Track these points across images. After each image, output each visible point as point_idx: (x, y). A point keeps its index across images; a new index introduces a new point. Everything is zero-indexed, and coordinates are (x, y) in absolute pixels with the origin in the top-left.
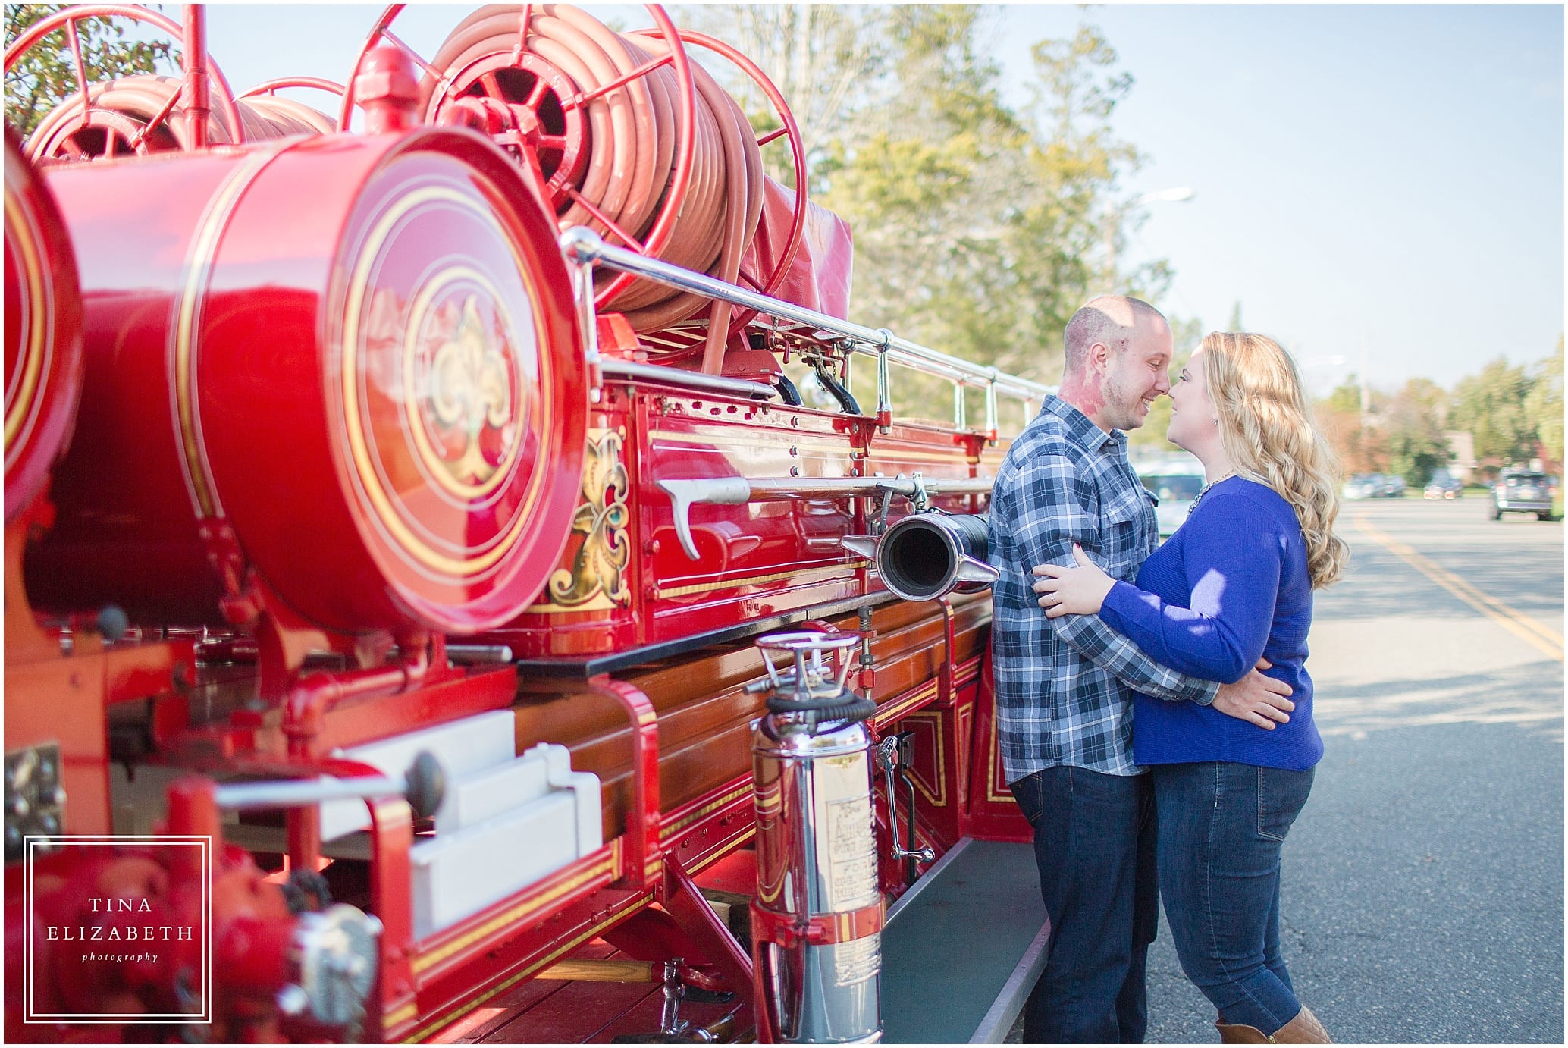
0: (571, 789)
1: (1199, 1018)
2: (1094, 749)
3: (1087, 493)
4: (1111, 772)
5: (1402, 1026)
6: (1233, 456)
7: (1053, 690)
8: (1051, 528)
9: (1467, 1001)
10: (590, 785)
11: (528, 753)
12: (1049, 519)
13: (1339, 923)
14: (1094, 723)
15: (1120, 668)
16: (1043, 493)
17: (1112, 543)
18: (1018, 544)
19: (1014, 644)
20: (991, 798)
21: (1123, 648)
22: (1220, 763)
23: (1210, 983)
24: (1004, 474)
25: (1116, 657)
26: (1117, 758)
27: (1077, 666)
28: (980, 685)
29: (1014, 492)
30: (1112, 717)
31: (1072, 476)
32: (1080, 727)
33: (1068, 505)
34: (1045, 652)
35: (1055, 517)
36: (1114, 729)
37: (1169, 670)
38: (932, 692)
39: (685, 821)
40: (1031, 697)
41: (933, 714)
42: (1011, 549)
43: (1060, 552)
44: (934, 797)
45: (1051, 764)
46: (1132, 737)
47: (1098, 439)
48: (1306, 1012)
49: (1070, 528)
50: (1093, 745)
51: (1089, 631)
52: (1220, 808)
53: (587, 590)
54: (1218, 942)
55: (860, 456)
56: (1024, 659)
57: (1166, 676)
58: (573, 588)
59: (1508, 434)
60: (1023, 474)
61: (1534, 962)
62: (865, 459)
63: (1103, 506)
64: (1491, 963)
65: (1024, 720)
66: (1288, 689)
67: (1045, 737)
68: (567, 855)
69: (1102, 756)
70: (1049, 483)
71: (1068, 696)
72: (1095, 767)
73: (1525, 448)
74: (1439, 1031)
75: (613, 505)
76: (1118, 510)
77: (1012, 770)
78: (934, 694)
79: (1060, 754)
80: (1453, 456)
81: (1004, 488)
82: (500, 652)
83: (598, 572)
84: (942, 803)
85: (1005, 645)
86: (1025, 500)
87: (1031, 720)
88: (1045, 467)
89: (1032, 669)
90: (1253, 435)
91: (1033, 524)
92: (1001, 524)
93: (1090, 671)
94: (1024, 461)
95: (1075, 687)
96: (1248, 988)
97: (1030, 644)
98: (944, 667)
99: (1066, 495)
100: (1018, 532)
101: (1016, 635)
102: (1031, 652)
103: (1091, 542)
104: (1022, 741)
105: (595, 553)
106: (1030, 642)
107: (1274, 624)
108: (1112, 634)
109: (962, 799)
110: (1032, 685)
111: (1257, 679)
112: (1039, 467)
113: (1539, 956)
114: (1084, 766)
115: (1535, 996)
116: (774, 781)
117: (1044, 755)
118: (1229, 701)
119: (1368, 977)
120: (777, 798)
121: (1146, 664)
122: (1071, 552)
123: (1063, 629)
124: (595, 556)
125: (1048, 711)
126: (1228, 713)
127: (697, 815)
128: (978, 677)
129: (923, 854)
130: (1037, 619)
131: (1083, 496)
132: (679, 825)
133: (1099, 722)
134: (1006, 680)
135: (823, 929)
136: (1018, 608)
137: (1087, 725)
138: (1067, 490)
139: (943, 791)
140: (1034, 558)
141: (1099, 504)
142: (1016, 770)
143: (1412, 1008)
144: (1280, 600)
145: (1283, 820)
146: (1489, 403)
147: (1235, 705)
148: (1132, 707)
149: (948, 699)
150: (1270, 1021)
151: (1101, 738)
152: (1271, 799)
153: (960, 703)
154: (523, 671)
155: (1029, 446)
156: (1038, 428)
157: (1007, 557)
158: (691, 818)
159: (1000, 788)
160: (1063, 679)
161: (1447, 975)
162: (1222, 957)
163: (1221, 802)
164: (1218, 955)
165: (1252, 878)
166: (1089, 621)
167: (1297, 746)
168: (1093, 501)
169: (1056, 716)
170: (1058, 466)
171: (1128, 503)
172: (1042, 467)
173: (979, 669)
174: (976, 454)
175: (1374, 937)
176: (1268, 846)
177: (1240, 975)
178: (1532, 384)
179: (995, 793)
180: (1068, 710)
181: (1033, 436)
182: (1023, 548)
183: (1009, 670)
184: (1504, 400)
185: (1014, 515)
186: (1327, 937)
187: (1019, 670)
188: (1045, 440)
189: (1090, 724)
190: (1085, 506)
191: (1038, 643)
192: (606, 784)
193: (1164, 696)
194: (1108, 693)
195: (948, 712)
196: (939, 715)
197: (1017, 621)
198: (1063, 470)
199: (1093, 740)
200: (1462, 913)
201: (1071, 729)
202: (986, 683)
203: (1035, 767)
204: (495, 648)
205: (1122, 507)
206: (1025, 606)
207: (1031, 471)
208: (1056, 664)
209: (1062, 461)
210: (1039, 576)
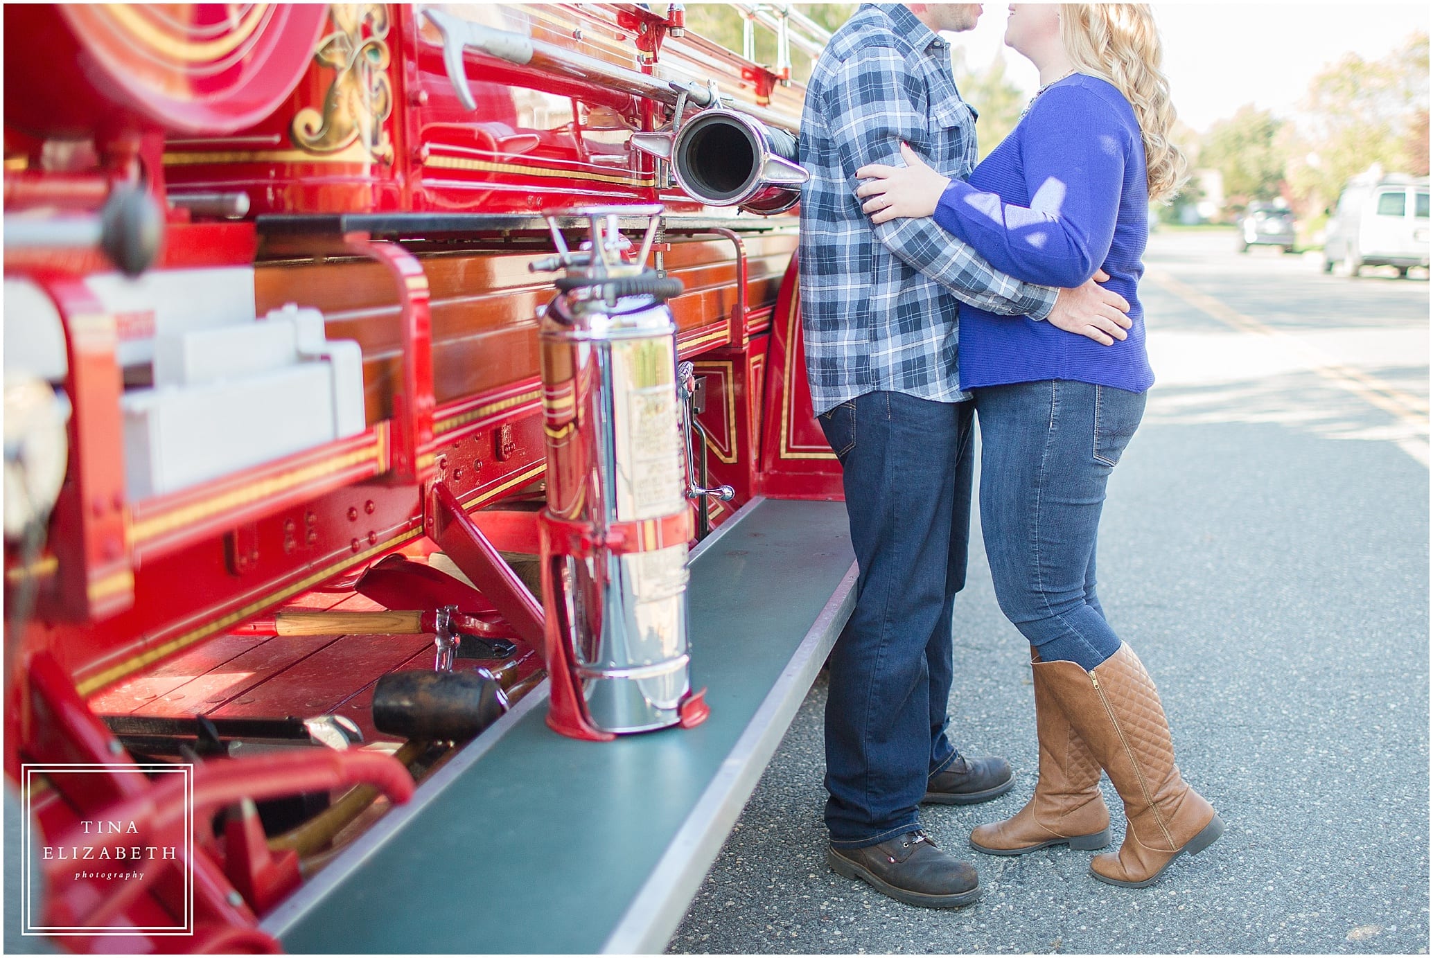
0: (326, 358)
1: (994, 684)
2: (915, 372)
3: (916, 89)
4: (932, 397)
5: (1195, 684)
6: (1073, 52)
7: (871, 309)
8: (878, 125)
9: (1255, 660)
10: (349, 355)
11: (272, 315)
12: (877, 115)
13: (1127, 595)
14: (915, 345)
15: (954, 276)
16: (871, 87)
17: (940, 149)
18: (839, 144)
19: (830, 260)
20: (784, 455)
21: (957, 254)
22: (1057, 380)
23: (1030, 619)
24: (825, 68)
25: (950, 264)
26: (938, 382)
27: (899, 283)
28: (772, 339)
29: (836, 87)
30: (934, 339)
31: (902, 70)
32: (900, 348)
33: (897, 101)
34: (863, 268)
35: (884, 114)
36: (936, 351)
37: (1007, 277)
38: (723, 334)
39: (462, 419)
40: (847, 318)
41: (723, 364)
42: (828, 153)
43: (888, 152)
44: (724, 453)
45: (868, 389)
46: (956, 360)
47: (925, 37)
48: (1125, 648)
49: (900, 127)
50: (914, 369)
51: (922, 235)
52: (1055, 429)
53: (340, 137)
54: (1042, 574)
55: (648, 61)
56: (840, 275)
57: (1004, 284)
58: (323, 133)
59: (1254, 172)
60: (847, 67)
61: (1315, 624)
62: (653, 65)
63: (932, 107)
64: (1275, 626)
65: (838, 343)
66: (1126, 305)
67: (862, 360)
68: (324, 433)
69: (923, 380)
70: (878, 76)
71: (888, 315)
72: (915, 392)
73: (1270, 187)
74: (1231, 686)
75: (370, 39)
76: (947, 113)
77: (823, 399)
78: (726, 337)
79: (878, 378)
80: (1202, 194)
81: (825, 83)
82: (234, 202)
83: (354, 117)
84: (733, 460)
85: (818, 261)
86: (849, 95)
87: (845, 343)
88: (873, 60)
89: (849, 287)
90: (1098, 31)
91: (858, 121)
92: (818, 125)
93: (912, 289)
94: (849, 53)
95: (896, 306)
96: (1071, 622)
97: (848, 259)
98: (736, 310)
99: (896, 90)
100: (840, 131)
101: (832, 250)
102: (848, 268)
103: (919, 143)
104: (835, 366)
105: (350, 93)
106: (847, 256)
107: (1117, 231)
108: (946, 239)
109: (754, 455)
110: (848, 305)
111: (1095, 290)
112: (866, 59)
113: (1319, 618)
114: (903, 391)
115: (1318, 653)
116: (567, 381)
117: (860, 380)
118: (1066, 315)
119: (1159, 642)
120: (569, 401)
121: (982, 271)
122: (900, 151)
123: (891, 236)
124: (350, 98)
125: (865, 332)
126: (1066, 328)
127: (476, 414)
128: (769, 330)
129: (721, 492)
130: (854, 232)
131: (913, 94)
132: (454, 422)
133: (920, 343)
134: (818, 300)
135: (625, 537)
136: (834, 221)
137: (908, 346)
138: (897, 85)
139: (734, 447)
140: (859, 160)
141: (929, 105)
142: (827, 399)
143: (1203, 667)
144: (1123, 205)
145: (1117, 444)
146: (1239, 142)
147: (1072, 318)
148: (956, 330)
149: (741, 345)
150: (1093, 655)
151: (922, 361)
152: (1108, 420)
153: (753, 354)
154: (263, 228)
155: (855, 37)
156: (861, 21)
157: (824, 162)
158: (469, 416)
159: (794, 444)
160: (884, 296)
161: (1234, 638)
162: (1046, 590)
163: (1058, 422)
164: (1041, 587)
165: (1083, 505)
166: (922, 225)
167: (1135, 366)
168: (922, 100)
169: (874, 338)
170: (887, 58)
171: (956, 108)
172: (870, 59)
173: (771, 321)
174: (766, 95)
175: (1160, 606)
176: (1100, 471)
177: (1063, 609)
178: (1279, 124)
179: (789, 450)
180: (888, 330)
181: (857, 28)
182: (845, 149)
183: (822, 289)
184: (1254, 140)
185: (836, 112)
186: (1115, 608)
187: (834, 288)
188: (871, 31)
189: (910, 346)
190: (915, 104)
191: (856, 258)
192: (369, 359)
193: (998, 310)
194: (930, 313)
195: (739, 362)
196: (729, 364)
197: (834, 234)
198: (892, 63)
199: (914, 363)
200: (1244, 584)
201: (890, 351)
202: (778, 335)
203: (849, 393)
204: (228, 197)
205: (951, 111)
206: (842, 218)
207: (857, 64)
208: (875, 281)
209: (891, 53)
210: (865, 179)
